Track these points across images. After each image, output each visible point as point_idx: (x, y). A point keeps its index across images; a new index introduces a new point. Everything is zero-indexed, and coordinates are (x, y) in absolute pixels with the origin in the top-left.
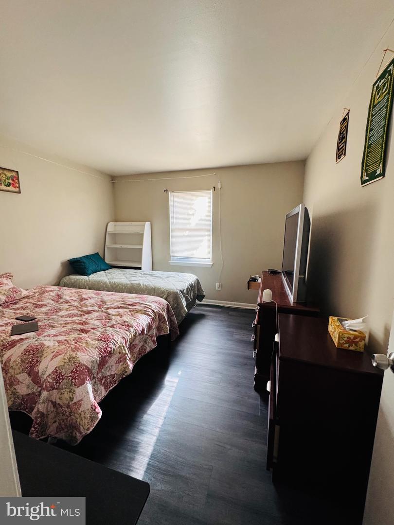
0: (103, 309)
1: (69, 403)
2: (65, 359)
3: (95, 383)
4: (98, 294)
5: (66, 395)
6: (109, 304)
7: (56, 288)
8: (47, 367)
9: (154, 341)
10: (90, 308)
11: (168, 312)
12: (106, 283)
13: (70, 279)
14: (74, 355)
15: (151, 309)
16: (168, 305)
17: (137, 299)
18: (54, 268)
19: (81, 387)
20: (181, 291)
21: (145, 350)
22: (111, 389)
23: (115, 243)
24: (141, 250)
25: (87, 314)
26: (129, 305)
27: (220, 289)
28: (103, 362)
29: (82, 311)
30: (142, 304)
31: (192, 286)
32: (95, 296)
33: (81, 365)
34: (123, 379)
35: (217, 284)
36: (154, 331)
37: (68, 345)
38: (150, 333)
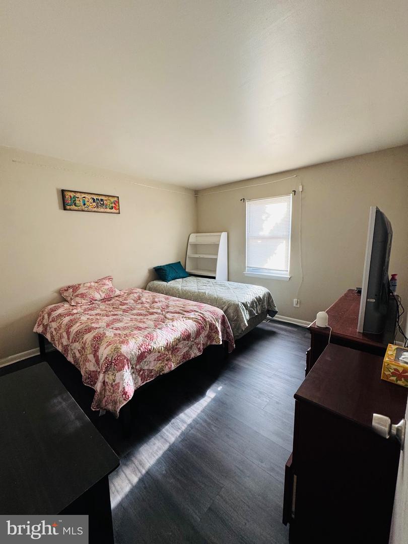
0: (164, 312)
1: (112, 383)
2: (112, 349)
3: (134, 372)
4: (167, 299)
5: (111, 377)
6: (171, 309)
7: (140, 290)
8: (104, 352)
9: (199, 349)
10: (155, 310)
11: (223, 323)
12: (178, 289)
13: (153, 284)
14: (119, 347)
15: (203, 318)
16: (223, 316)
17: (195, 307)
18: (143, 273)
19: (119, 373)
20: (243, 303)
21: (190, 355)
22: (148, 381)
23: (196, 253)
24: (216, 259)
25: (150, 314)
26: (185, 311)
27: (298, 306)
28: (141, 357)
29: (148, 312)
30: (197, 312)
31: (259, 300)
32: (163, 300)
33: (121, 355)
34: (160, 375)
35: (295, 300)
36: (202, 339)
37: (119, 338)
38: (197, 341)
